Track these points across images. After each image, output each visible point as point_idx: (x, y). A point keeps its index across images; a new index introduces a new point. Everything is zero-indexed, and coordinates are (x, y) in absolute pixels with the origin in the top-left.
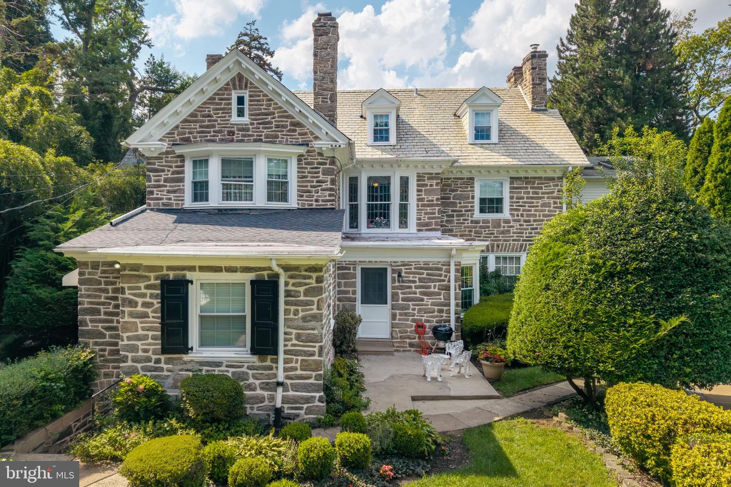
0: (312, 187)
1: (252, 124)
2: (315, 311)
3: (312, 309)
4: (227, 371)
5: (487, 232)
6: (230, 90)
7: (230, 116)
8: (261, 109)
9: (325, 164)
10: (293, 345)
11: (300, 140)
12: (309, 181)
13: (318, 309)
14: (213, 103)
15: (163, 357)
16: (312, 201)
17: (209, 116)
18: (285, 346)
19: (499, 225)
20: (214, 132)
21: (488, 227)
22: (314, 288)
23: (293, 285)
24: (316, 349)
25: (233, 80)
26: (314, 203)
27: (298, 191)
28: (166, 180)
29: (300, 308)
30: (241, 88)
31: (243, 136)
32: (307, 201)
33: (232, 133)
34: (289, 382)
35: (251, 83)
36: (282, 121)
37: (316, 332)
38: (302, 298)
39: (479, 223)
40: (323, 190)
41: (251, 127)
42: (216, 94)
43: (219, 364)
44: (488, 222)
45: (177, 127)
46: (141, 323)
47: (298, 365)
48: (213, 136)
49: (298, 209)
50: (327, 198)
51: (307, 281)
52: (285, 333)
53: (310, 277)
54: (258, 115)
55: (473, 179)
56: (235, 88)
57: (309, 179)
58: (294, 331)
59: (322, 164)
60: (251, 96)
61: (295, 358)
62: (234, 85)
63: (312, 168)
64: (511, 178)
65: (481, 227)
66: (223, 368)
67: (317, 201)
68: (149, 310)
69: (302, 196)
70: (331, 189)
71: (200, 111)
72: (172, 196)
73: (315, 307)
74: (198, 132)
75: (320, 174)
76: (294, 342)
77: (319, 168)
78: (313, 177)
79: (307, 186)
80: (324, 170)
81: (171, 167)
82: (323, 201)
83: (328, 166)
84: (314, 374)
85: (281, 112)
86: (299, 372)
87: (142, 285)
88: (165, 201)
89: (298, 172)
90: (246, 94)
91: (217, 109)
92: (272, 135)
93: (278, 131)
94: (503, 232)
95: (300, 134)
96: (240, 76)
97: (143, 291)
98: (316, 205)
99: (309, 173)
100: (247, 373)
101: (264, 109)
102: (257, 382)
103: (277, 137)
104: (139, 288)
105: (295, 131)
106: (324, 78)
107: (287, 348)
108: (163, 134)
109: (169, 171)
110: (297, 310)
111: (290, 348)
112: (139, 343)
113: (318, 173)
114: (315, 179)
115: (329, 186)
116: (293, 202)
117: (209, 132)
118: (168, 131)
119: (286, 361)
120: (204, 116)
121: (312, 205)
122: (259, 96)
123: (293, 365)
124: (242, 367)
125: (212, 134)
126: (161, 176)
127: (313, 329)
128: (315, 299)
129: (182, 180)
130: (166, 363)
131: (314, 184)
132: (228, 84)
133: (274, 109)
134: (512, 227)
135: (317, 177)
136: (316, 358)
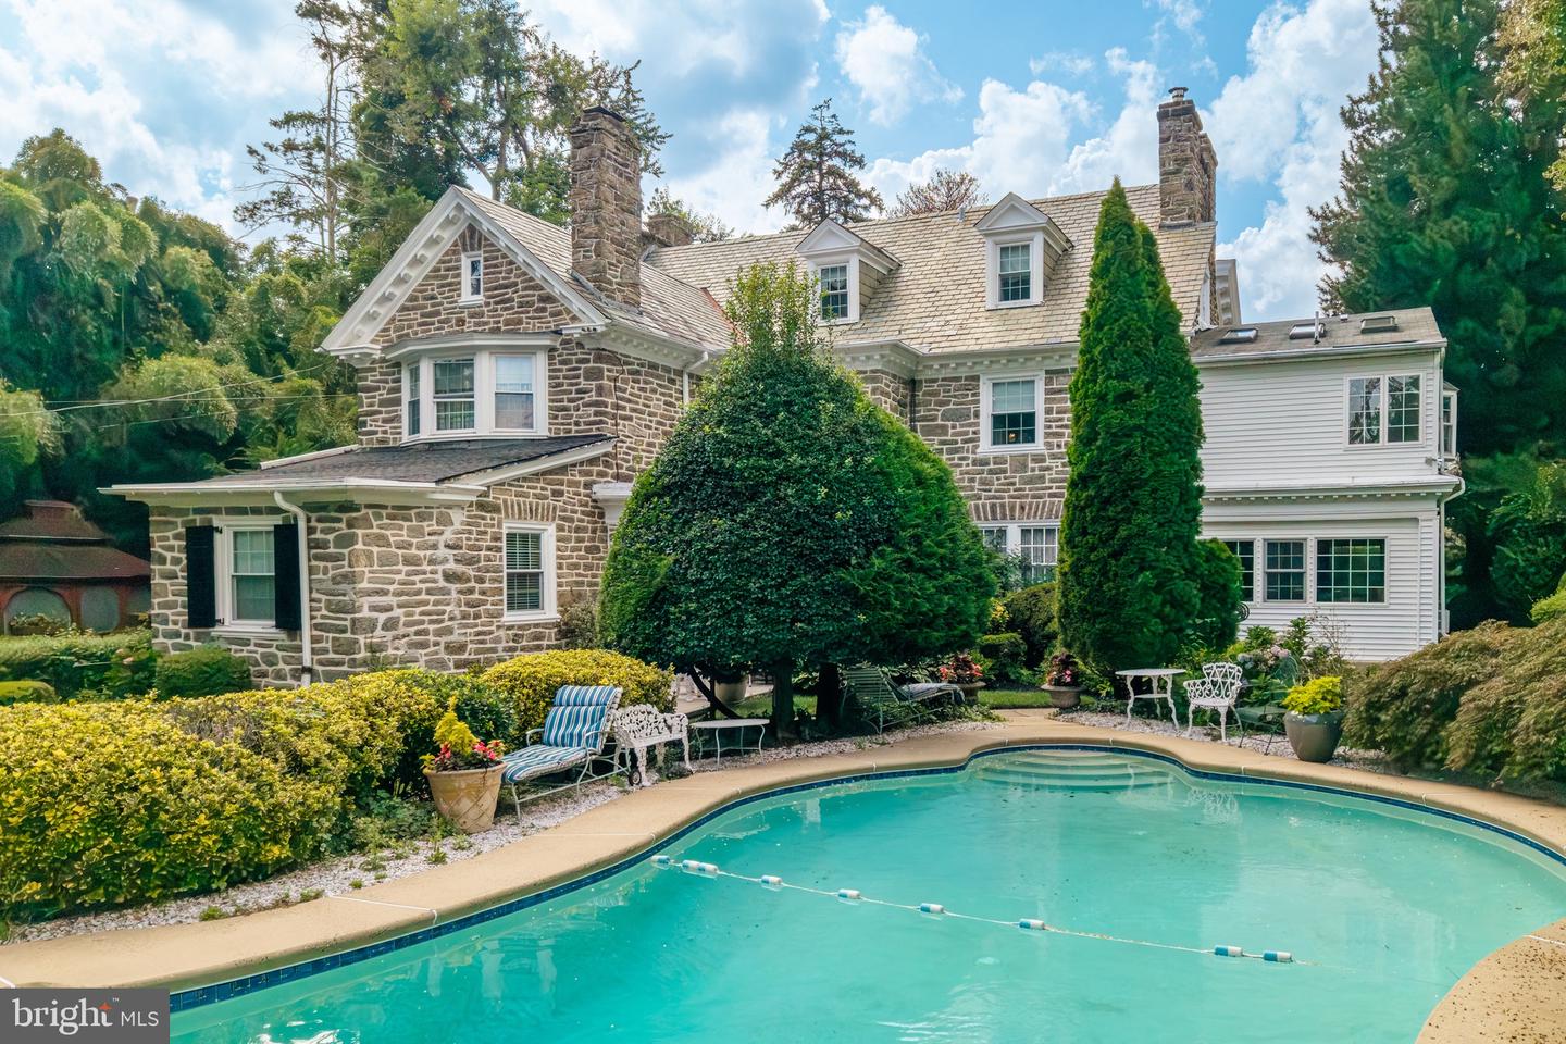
0: (570, 401)
1: (488, 304)
2: (347, 569)
3: (343, 566)
4: (256, 652)
5: (1002, 481)
6: (459, 254)
7: (459, 295)
8: (498, 279)
9: (588, 361)
10: (323, 617)
11: (552, 325)
12: (564, 392)
13: (350, 566)
14: (436, 277)
15: (191, 632)
16: (569, 424)
17: (433, 298)
18: (312, 618)
19: (1024, 467)
20: (439, 322)
21: (1005, 471)
22: (344, 534)
23: (322, 531)
24: (348, 623)
25: (462, 236)
26: (574, 428)
27: (551, 408)
28: (382, 403)
29: (329, 565)
30: (472, 249)
31: (477, 324)
32: (563, 424)
33: (461, 322)
34: (320, 668)
35: (486, 239)
36: (528, 296)
37: (346, 598)
38: (331, 550)
39: (988, 464)
40: (585, 405)
41: (486, 309)
42: (442, 262)
43: (246, 643)
44: (1005, 462)
45: (393, 319)
46: (172, 585)
47: (329, 645)
48: (438, 329)
49: (550, 439)
50: (592, 418)
51: (336, 525)
52: (312, 600)
53: (339, 520)
54: (496, 289)
55: (977, 378)
56: (465, 250)
57: (565, 388)
58: (324, 597)
59: (581, 361)
60: (486, 260)
61: (325, 634)
62: (464, 244)
63: (569, 370)
64: (1047, 372)
65: (991, 472)
66: (252, 648)
67: (577, 424)
68: (178, 568)
69: (556, 417)
70: (596, 404)
71: (421, 291)
72: (388, 427)
73: (346, 563)
74: (420, 325)
75: (581, 379)
76: (324, 612)
77: (579, 369)
78: (572, 385)
79: (561, 401)
80: (586, 370)
81: (387, 382)
82: (586, 424)
83: (591, 365)
84: (347, 658)
85: (526, 281)
86: (331, 655)
87: (170, 534)
88: (380, 435)
89: (550, 377)
90: (480, 255)
91: (443, 286)
92: (513, 320)
93: (522, 313)
94: (1030, 481)
95: (552, 315)
96: (472, 229)
97: (172, 542)
98: (577, 431)
99: (565, 377)
100: (275, 656)
101: (504, 278)
102: (288, 668)
103: (520, 322)
104: (167, 539)
105: (543, 310)
106: (585, 217)
107: (314, 621)
108: (376, 332)
109: (384, 388)
110: (326, 568)
111: (319, 621)
112: (168, 612)
113: (578, 377)
114: (574, 388)
115: (594, 398)
116: (542, 428)
117: (433, 324)
118: (382, 327)
119: (314, 640)
120: (425, 299)
121: (570, 431)
122: (497, 258)
123: (323, 645)
124: (270, 646)
125: (437, 325)
126: (374, 397)
127: (344, 595)
128: (346, 551)
129: (398, 402)
130: (196, 640)
131: (573, 395)
132: (455, 244)
133: (517, 276)
134: (1048, 468)
135: (577, 384)
136: (348, 635)
